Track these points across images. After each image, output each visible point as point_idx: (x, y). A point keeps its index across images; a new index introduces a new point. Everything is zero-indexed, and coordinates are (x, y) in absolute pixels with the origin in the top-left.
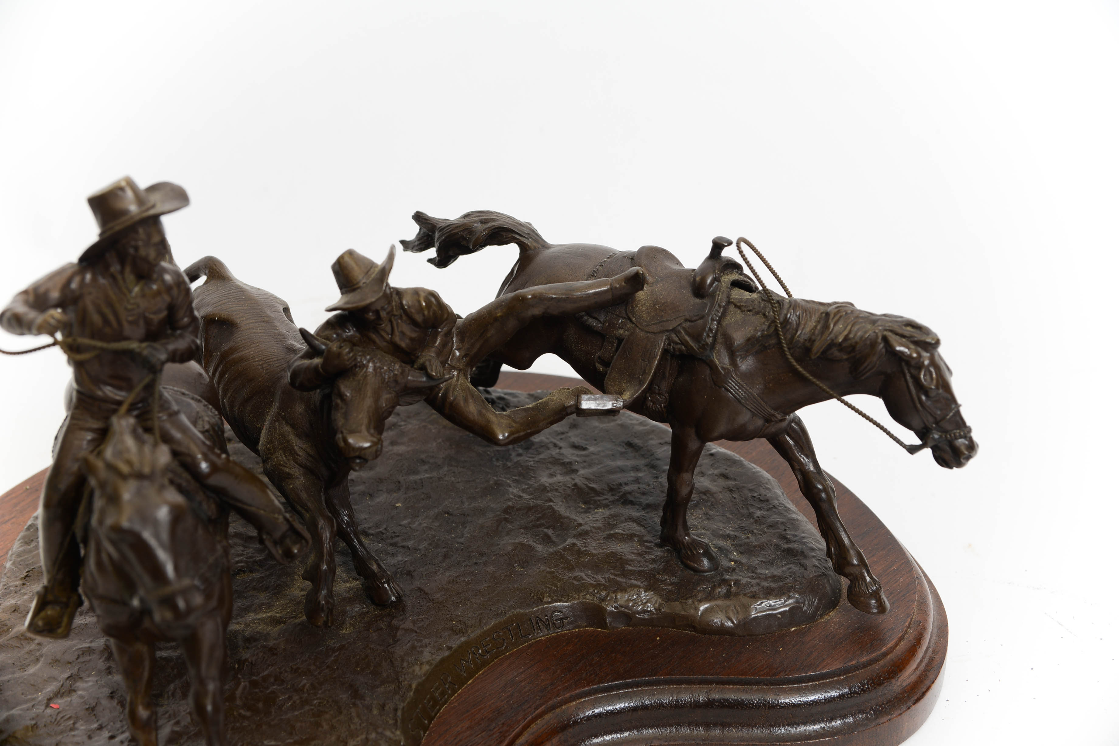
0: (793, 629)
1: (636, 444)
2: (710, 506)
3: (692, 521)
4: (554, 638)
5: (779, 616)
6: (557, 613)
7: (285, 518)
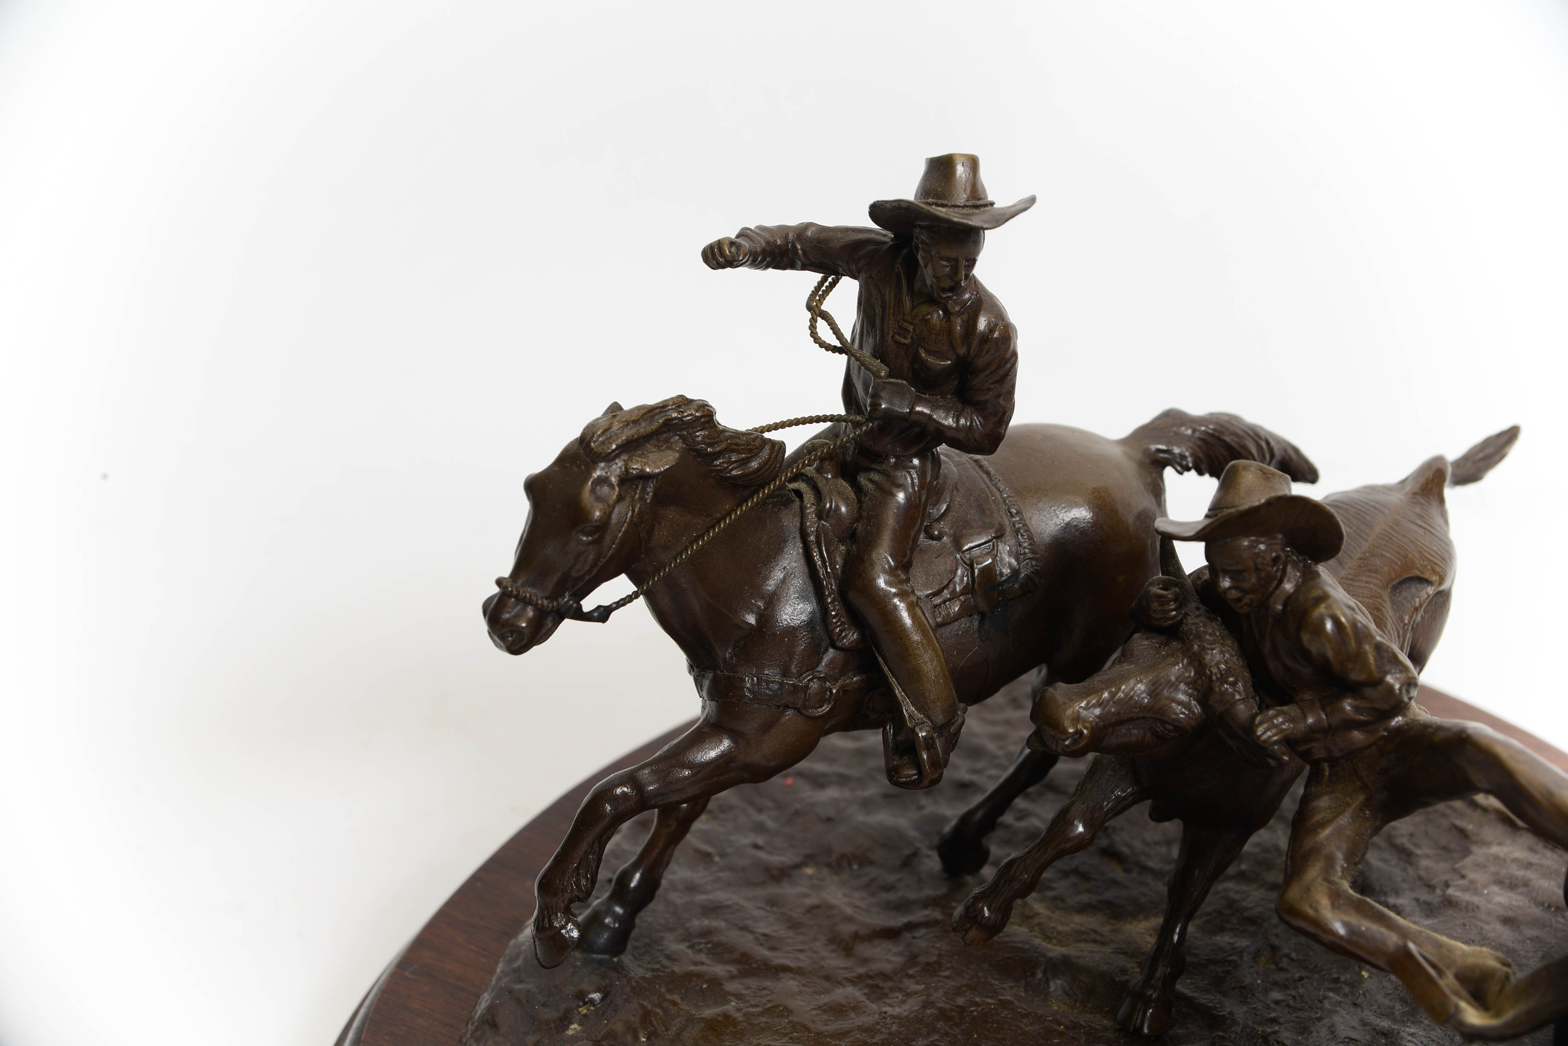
7: (915, 727)
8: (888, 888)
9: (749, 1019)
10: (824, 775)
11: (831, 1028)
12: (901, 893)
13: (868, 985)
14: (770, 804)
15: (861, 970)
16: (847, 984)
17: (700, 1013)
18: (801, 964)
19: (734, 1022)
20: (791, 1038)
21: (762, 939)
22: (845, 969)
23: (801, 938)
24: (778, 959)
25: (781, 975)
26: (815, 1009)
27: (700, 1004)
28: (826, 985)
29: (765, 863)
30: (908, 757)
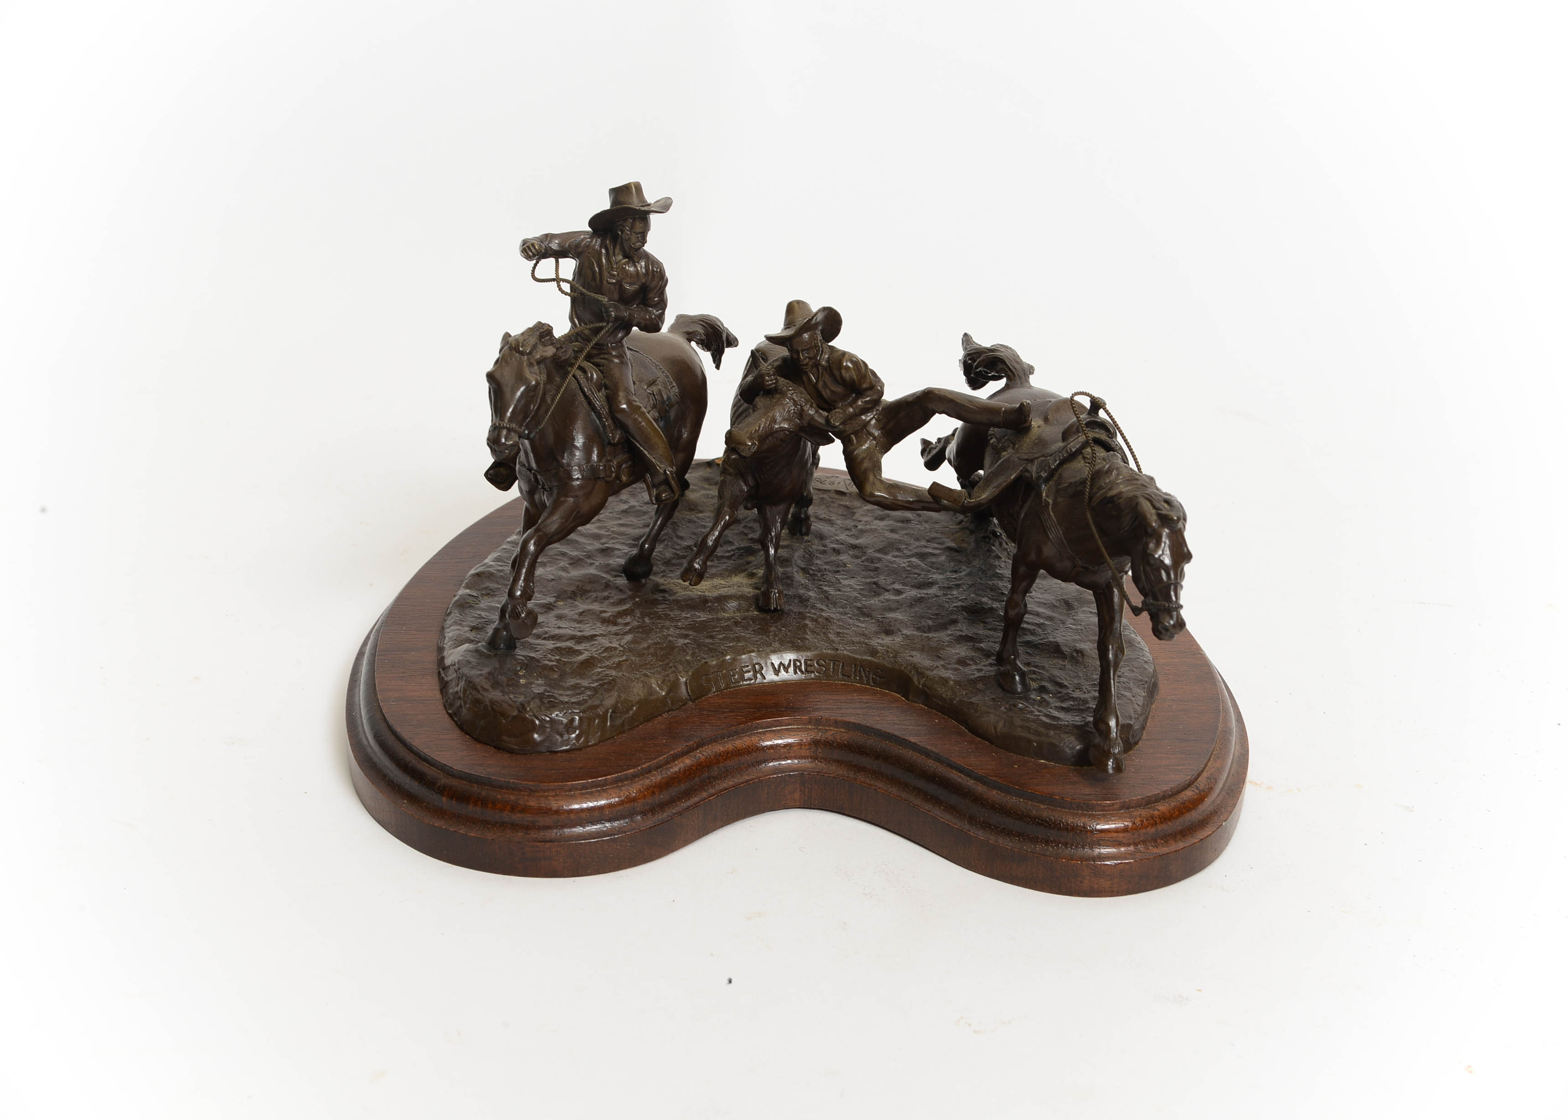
0: (1042, 761)
3: (1047, 665)
4: (866, 688)
5: (1035, 744)
6: (879, 670)
7: (665, 471)
8: (607, 598)
9: (600, 656)
11: (640, 648)
12: (616, 598)
13: (637, 632)
15: (629, 628)
16: (627, 634)
17: (575, 660)
18: (600, 633)
19: (596, 659)
20: (627, 656)
21: (572, 629)
22: (620, 629)
23: (588, 625)
24: (587, 634)
25: (595, 639)
26: (625, 645)
27: (571, 657)
28: (619, 637)
29: (539, 603)
30: (662, 488)
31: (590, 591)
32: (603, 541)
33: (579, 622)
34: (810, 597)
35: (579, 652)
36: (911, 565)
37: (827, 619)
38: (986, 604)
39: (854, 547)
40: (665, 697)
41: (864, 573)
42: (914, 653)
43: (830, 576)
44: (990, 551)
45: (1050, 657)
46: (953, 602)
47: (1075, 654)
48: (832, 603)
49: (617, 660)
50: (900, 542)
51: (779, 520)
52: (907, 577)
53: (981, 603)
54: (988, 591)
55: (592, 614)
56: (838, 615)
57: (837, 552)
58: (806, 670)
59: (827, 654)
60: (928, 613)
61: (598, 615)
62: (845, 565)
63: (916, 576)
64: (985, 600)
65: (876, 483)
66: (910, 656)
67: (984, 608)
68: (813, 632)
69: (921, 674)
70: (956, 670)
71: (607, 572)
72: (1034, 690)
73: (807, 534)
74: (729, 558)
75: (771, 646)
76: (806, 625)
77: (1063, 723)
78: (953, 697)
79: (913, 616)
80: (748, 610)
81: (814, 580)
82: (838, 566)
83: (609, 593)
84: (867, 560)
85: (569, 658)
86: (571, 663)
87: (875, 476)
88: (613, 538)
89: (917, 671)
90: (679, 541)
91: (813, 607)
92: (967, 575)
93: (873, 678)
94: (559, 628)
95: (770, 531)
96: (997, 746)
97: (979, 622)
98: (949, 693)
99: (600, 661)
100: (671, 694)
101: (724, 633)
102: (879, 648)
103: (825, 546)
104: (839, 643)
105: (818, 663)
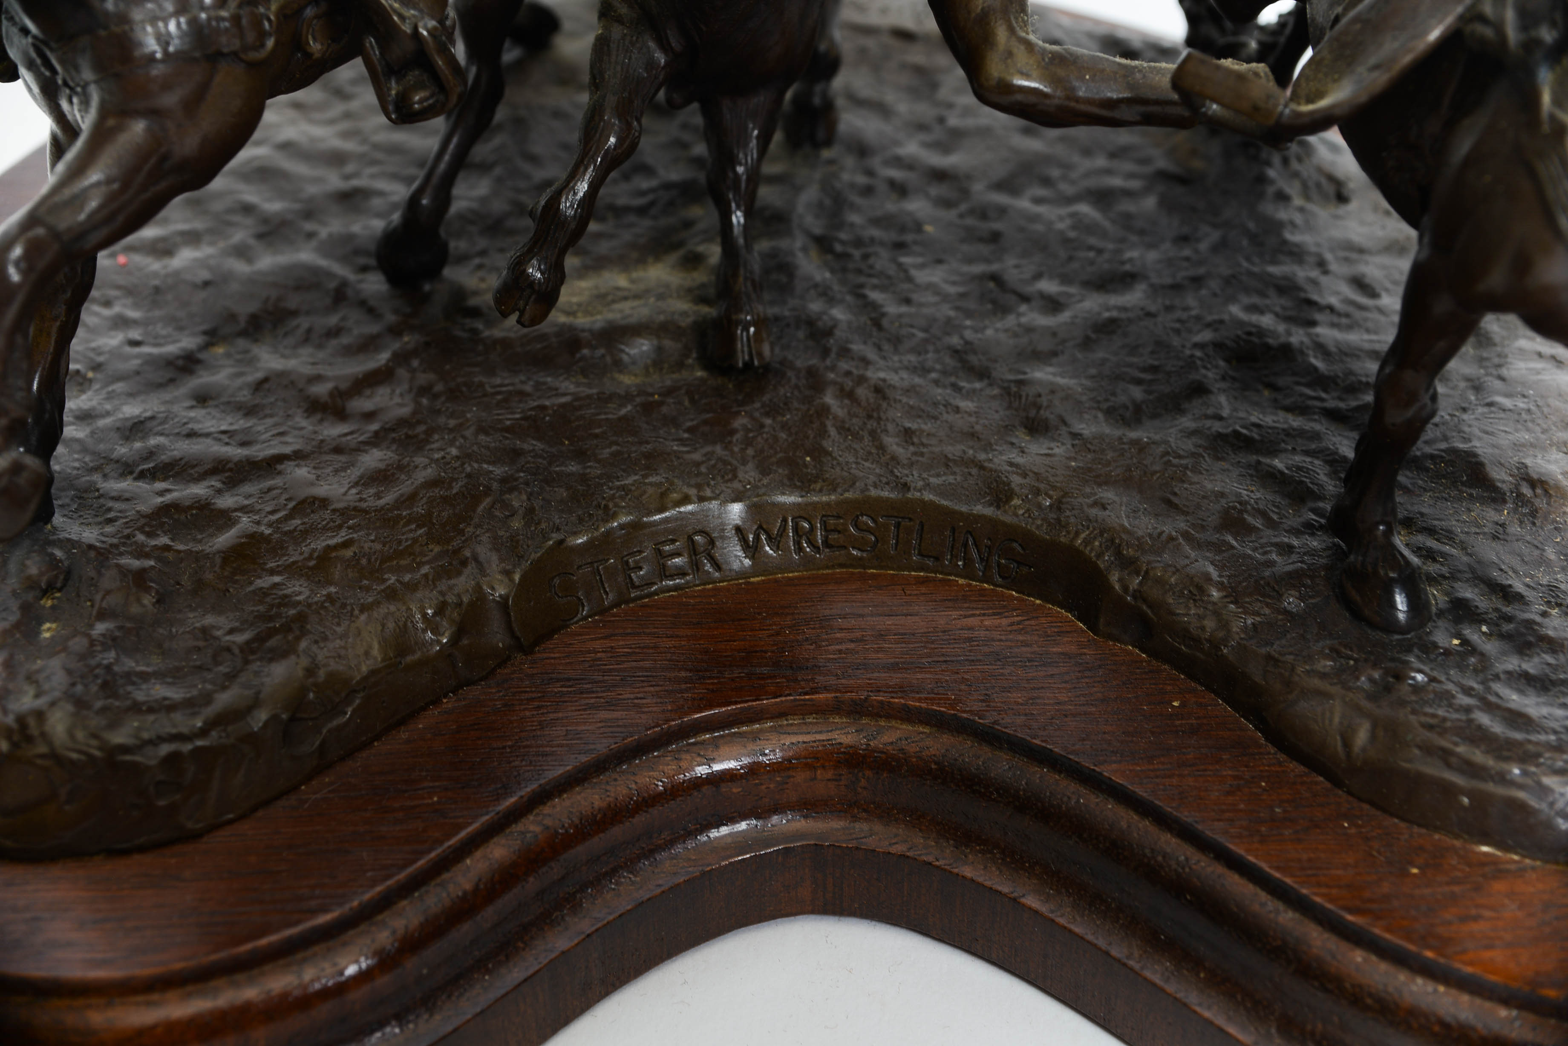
0: (1485, 849)
1: (1487, 332)
2: (1525, 515)
3: (1454, 523)
4: (982, 592)
5: (1466, 800)
6: (1015, 545)
7: (416, 28)
8: (334, 333)
9: (279, 528)
10: (163, 239)
11: (389, 498)
12: (356, 332)
13: (394, 440)
14: (113, 293)
15: (374, 427)
16: (367, 448)
17: (210, 544)
18: (296, 447)
19: (266, 539)
20: (349, 528)
21: (224, 437)
22: (351, 433)
23: (269, 421)
24: (260, 452)
25: (279, 467)
26: (352, 487)
27: (199, 537)
28: (343, 458)
29: (160, 356)
30: (413, 76)
31: (294, 313)
32: (350, 168)
33: (250, 411)
34: (835, 324)
35: (225, 518)
36: (1079, 223)
37: (878, 390)
38: (1274, 334)
39: (940, 176)
40: (446, 654)
41: (965, 248)
42: (1108, 494)
43: (882, 261)
44: (1262, 180)
45: (1460, 499)
46: (1190, 331)
47: (1526, 491)
48: (889, 340)
49: (319, 544)
50: (1048, 160)
51: (756, 132)
52: (1071, 259)
53: (1261, 332)
54: (1272, 292)
55: (286, 386)
56: (904, 374)
57: (900, 190)
58: (826, 543)
59: (879, 500)
60: (1130, 365)
61: (301, 390)
62: (918, 227)
63: (1091, 254)
64: (1266, 321)
65: (1015, 51)
66: (1095, 504)
67: (1268, 347)
68: (843, 429)
69: (1129, 564)
70: (1219, 547)
71: (344, 259)
72: (1441, 613)
73: (828, 142)
74: (642, 211)
75: (735, 477)
76: (825, 410)
77: (1542, 737)
78: (1221, 634)
79: (1093, 377)
80: (680, 365)
81: (844, 270)
82: (903, 229)
83: (343, 319)
84: (972, 212)
85: (195, 540)
86: (198, 557)
87: (1012, 30)
88: (374, 162)
89: (1118, 553)
90: (526, 167)
91: (844, 352)
92: (1216, 249)
93: (999, 565)
94: (191, 435)
95: (733, 161)
96: (1349, 793)
97: (1260, 387)
98: (1210, 624)
99: (277, 549)
100: (465, 642)
101: (617, 444)
102: (1016, 480)
103: (870, 173)
104: (911, 464)
105: (856, 526)
